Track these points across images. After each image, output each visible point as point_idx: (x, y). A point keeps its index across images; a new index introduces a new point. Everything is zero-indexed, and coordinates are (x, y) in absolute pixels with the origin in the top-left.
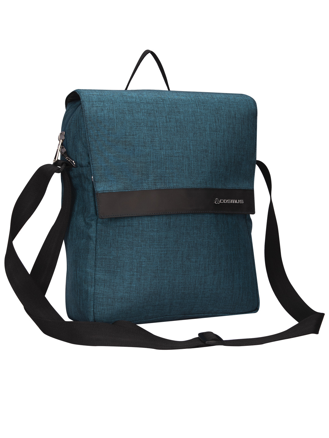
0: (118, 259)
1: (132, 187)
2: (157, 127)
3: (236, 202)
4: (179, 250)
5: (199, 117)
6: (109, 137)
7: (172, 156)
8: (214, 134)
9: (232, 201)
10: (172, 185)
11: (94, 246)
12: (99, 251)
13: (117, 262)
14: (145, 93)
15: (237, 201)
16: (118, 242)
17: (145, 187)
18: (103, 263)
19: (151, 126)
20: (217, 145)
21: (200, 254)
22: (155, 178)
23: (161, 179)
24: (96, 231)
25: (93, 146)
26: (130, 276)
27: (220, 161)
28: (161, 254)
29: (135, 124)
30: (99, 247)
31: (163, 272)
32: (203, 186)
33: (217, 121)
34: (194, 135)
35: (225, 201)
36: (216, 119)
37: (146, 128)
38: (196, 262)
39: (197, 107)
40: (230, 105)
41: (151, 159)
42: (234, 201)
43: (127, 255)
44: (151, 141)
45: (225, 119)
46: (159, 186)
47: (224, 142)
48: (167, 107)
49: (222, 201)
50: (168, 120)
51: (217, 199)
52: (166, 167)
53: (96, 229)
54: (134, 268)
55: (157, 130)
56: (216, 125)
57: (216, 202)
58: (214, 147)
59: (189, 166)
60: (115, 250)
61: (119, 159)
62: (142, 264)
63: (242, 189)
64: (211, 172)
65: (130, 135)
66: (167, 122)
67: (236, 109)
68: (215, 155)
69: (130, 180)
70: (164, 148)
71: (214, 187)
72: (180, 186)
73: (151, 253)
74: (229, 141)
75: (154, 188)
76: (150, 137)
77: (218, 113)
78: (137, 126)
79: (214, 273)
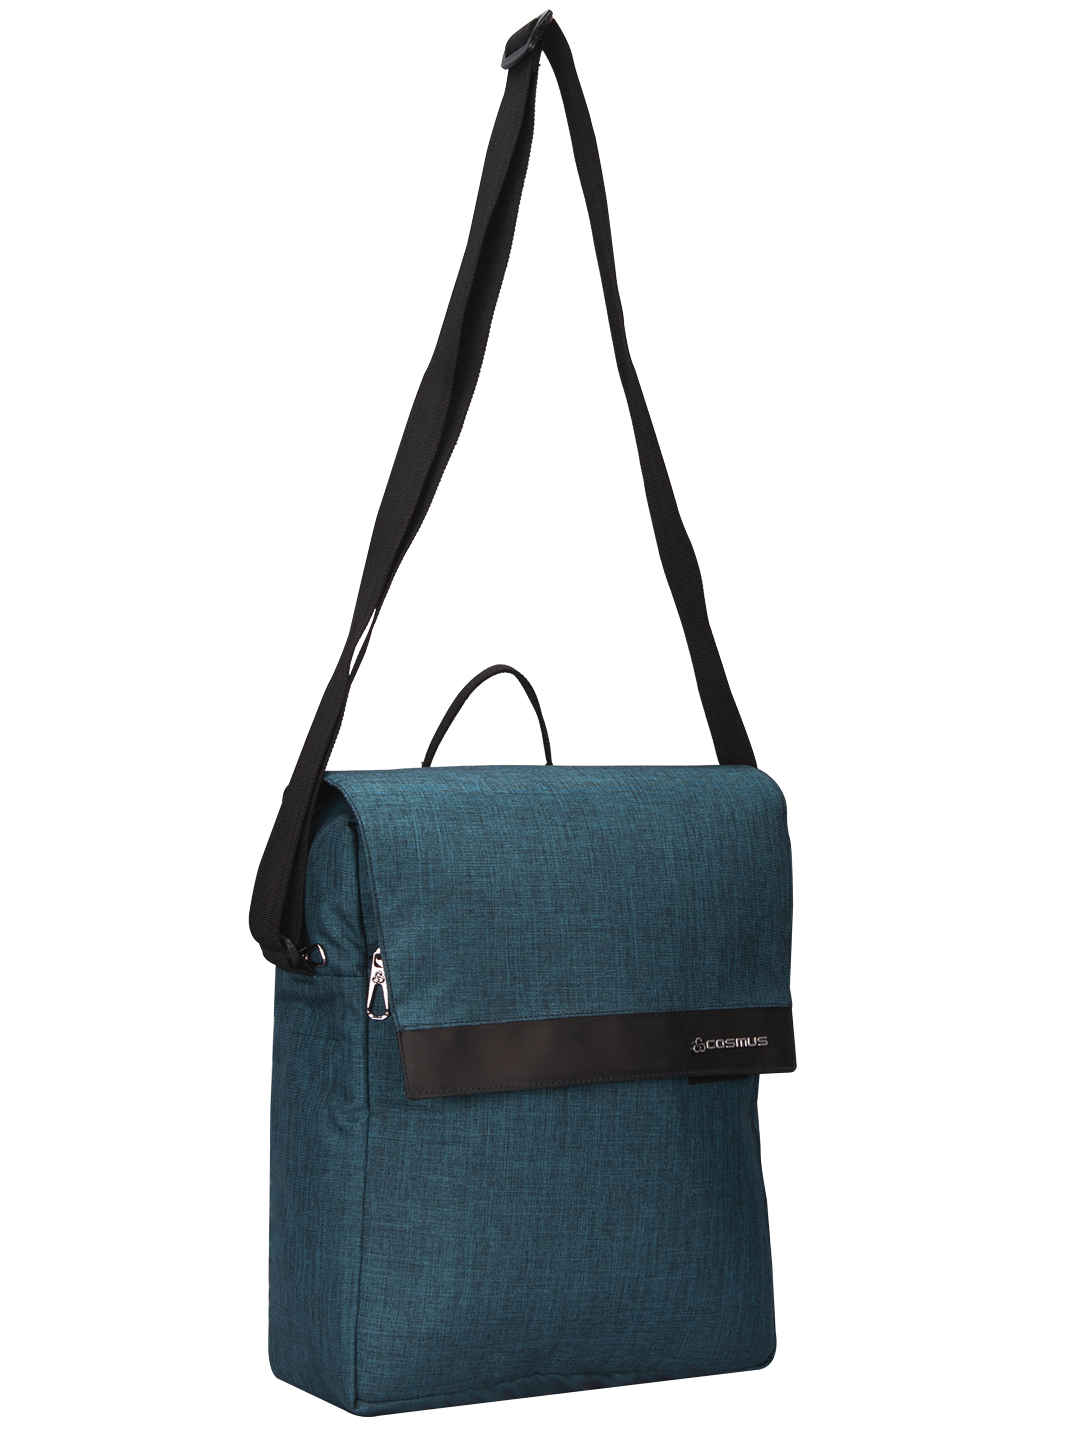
0: (425, 1232)
1: (490, 1013)
2: (544, 852)
3: (748, 1042)
4: (583, 1209)
5: (646, 824)
6: (427, 881)
7: (586, 930)
8: (686, 866)
9: (738, 1043)
10: (589, 1008)
11: (360, 1193)
12: (373, 1209)
13: (423, 1238)
14: (498, 773)
15: (752, 1042)
16: (426, 1186)
17: (524, 1014)
18: (385, 1240)
19: (530, 851)
20: (694, 895)
21: (638, 1219)
22: (546, 989)
23: (559, 991)
24: (366, 1153)
25: (387, 905)
26: (455, 1278)
27: (704, 937)
28: (538, 1219)
29: (489, 847)
30: (373, 1195)
31: (540, 1268)
32: (664, 1006)
33: (690, 832)
34: (637, 871)
35: (720, 1044)
36: (688, 827)
37: (517, 857)
38: (626, 1238)
39: (636, 798)
40: (716, 790)
41: (533, 938)
42: (743, 1042)
43: (449, 1223)
44: (532, 890)
45: (708, 825)
46: (557, 1011)
47: (711, 885)
48: (563, 801)
49: (711, 1044)
50: (570, 833)
51: (699, 1041)
52: (571, 959)
53: (367, 1147)
54: (466, 1256)
55: (546, 859)
56: (688, 843)
57: (697, 1049)
58: (687, 902)
59: (627, 954)
60: (419, 1206)
61: (455, 938)
62: (489, 1246)
63: (764, 1008)
64: (681, 967)
65: (479, 875)
66: (567, 839)
67: (732, 800)
68: (692, 920)
69: (485, 994)
70: (565, 909)
71: (692, 1007)
72: (609, 1009)
73: (511, 1217)
74: (725, 882)
75: (543, 1015)
76: (530, 879)
77: (690, 812)
78: (495, 853)
79: (670, 1268)
